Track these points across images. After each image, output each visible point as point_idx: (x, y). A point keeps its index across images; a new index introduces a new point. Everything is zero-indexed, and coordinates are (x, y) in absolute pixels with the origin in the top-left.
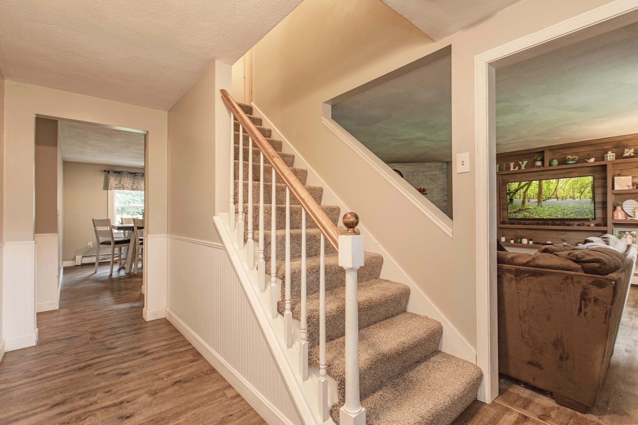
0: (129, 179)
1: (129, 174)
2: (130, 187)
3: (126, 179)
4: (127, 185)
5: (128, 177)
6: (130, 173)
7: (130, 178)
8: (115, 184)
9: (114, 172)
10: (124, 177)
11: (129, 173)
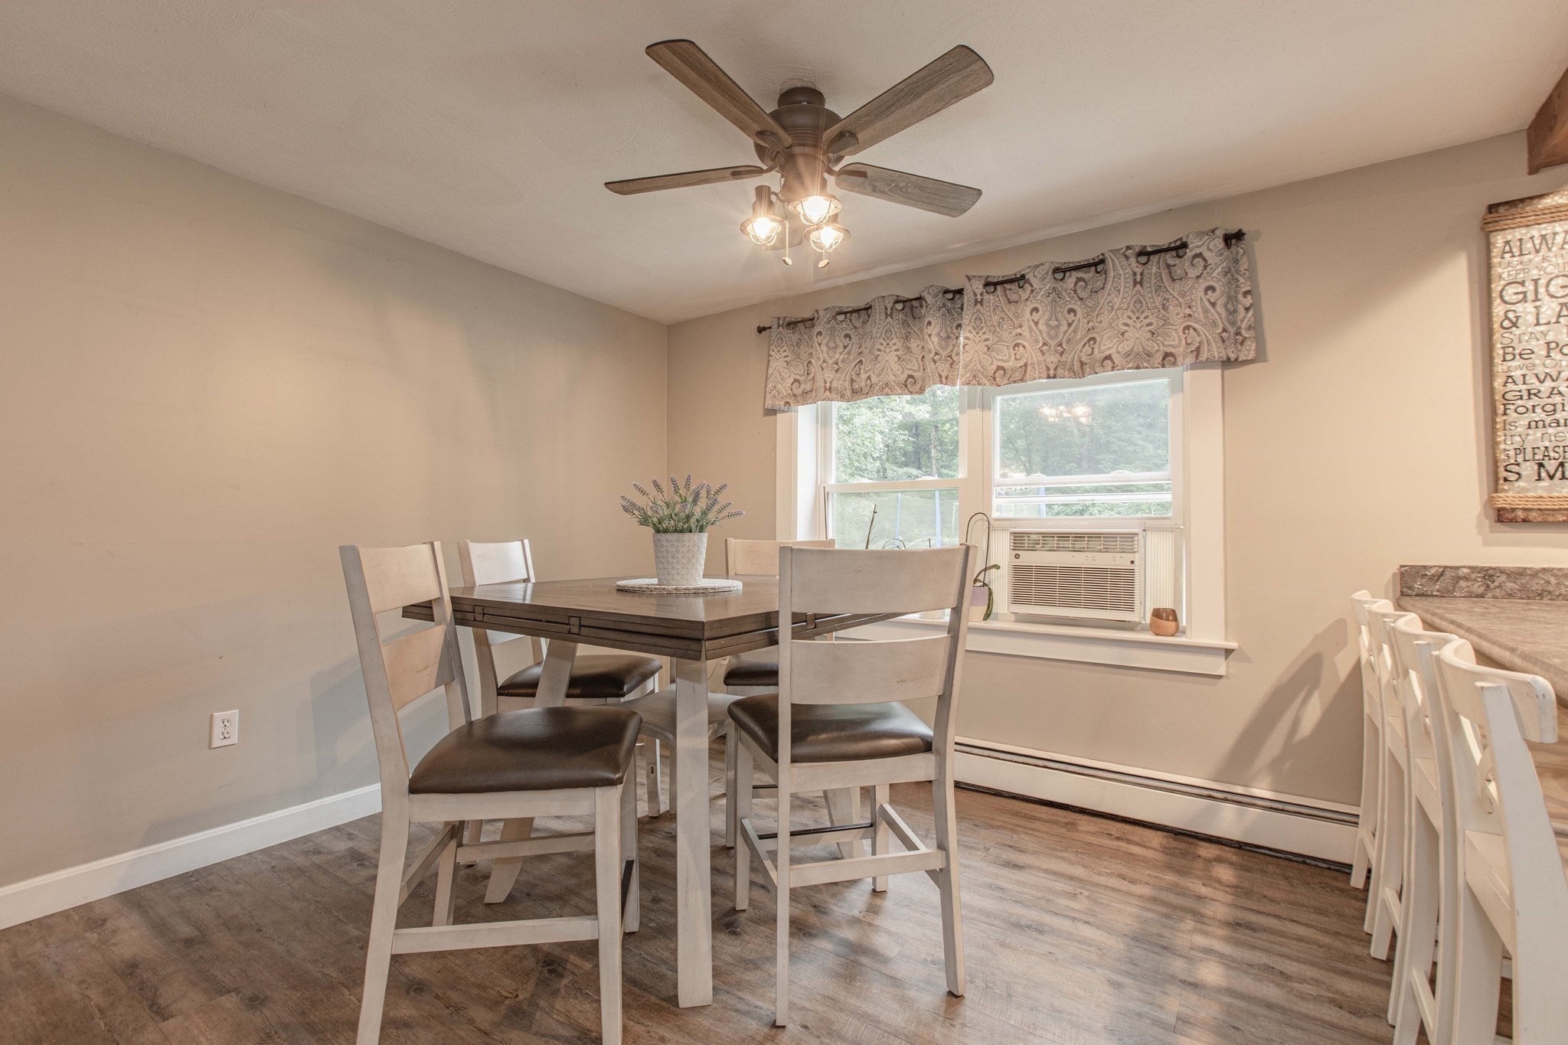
0: (841, 342)
1: (841, 318)
2: (841, 382)
3: (824, 348)
4: (829, 375)
5: (832, 336)
6: (845, 313)
7: (847, 336)
8: (791, 380)
9: (789, 324)
10: (820, 339)
11: (839, 313)
